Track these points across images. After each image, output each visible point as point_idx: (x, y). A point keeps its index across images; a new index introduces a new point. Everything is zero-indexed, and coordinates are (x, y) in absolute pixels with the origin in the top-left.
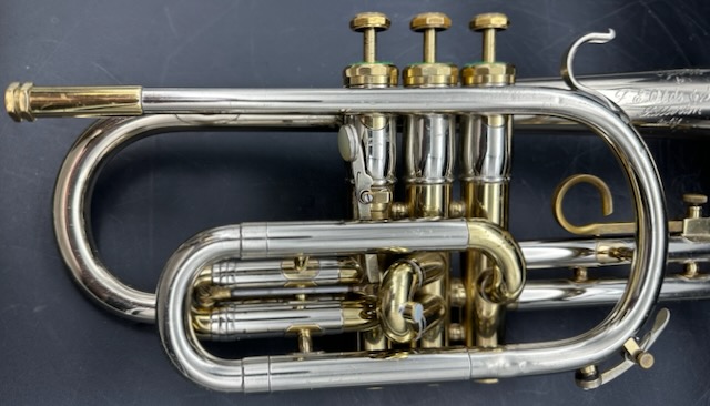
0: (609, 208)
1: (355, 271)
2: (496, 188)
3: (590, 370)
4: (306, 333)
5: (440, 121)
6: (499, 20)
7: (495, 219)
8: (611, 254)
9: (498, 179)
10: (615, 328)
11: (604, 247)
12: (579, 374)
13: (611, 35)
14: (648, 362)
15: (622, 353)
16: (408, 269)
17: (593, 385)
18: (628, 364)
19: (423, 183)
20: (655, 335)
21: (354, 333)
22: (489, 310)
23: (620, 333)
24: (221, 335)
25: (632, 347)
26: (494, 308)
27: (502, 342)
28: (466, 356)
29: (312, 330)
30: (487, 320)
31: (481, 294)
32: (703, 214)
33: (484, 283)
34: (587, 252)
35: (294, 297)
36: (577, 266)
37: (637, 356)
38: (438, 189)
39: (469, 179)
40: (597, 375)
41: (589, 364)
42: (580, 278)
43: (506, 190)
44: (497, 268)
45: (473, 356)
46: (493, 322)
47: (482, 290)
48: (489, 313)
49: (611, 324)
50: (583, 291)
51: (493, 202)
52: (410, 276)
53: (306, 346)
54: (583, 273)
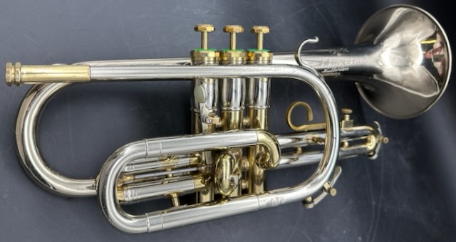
0: (311, 117)
1: (196, 158)
2: (264, 111)
3: (310, 199)
4: (175, 195)
5: (239, 80)
6: (265, 30)
7: (263, 127)
8: (313, 140)
9: (265, 107)
10: (320, 177)
11: (310, 136)
12: (304, 202)
13: (316, 40)
14: (334, 192)
15: (323, 189)
16: (229, 157)
17: (311, 206)
18: (325, 194)
19: (230, 110)
20: (335, 179)
21: (194, 194)
22: (259, 171)
23: (323, 179)
24: (129, 201)
25: (327, 186)
26: (262, 171)
27: (266, 190)
28: (256, 200)
29: (177, 193)
30: (259, 176)
31: (258, 165)
32: (351, 118)
33: (260, 159)
34: (300, 139)
35: (167, 176)
36: (297, 146)
37: (329, 191)
38: (238, 113)
39: (251, 107)
40: (312, 201)
41: (308, 196)
42: (298, 152)
43: (268, 112)
44: (268, 154)
45: (260, 199)
46: (262, 177)
47: (259, 162)
48: (260, 173)
49: (318, 175)
50: (297, 159)
51: (262, 118)
52: (230, 160)
53: (176, 202)
54: (300, 149)
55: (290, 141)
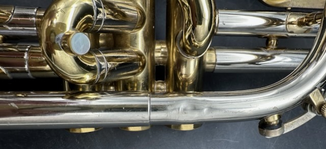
3: (274, 119)
12: (263, 124)
17: (276, 133)
18: (310, 115)
22: (190, 69)
30: (186, 80)
34: (278, 22)
40: (280, 124)
41: (272, 113)
42: (271, 47)
50: (272, 57)
54: (274, 42)
55: (262, 22)
